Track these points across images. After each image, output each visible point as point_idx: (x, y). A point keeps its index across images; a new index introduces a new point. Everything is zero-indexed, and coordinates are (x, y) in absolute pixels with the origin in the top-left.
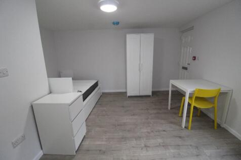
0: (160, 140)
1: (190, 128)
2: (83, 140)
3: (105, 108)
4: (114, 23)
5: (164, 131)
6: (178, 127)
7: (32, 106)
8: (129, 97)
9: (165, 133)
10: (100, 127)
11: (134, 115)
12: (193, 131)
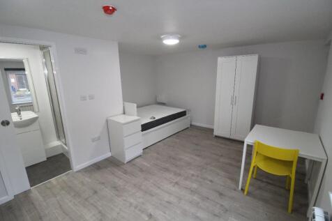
0: (195, 186)
1: (246, 193)
2: (137, 157)
3: (178, 141)
4: (200, 47)
5: (211, 181)
6: (233, 186)
7: (107, 121)
8: (216, 136)
9: (210, 183)
10: (158, 154)
11: (199, 156)
12: (248, 198)
